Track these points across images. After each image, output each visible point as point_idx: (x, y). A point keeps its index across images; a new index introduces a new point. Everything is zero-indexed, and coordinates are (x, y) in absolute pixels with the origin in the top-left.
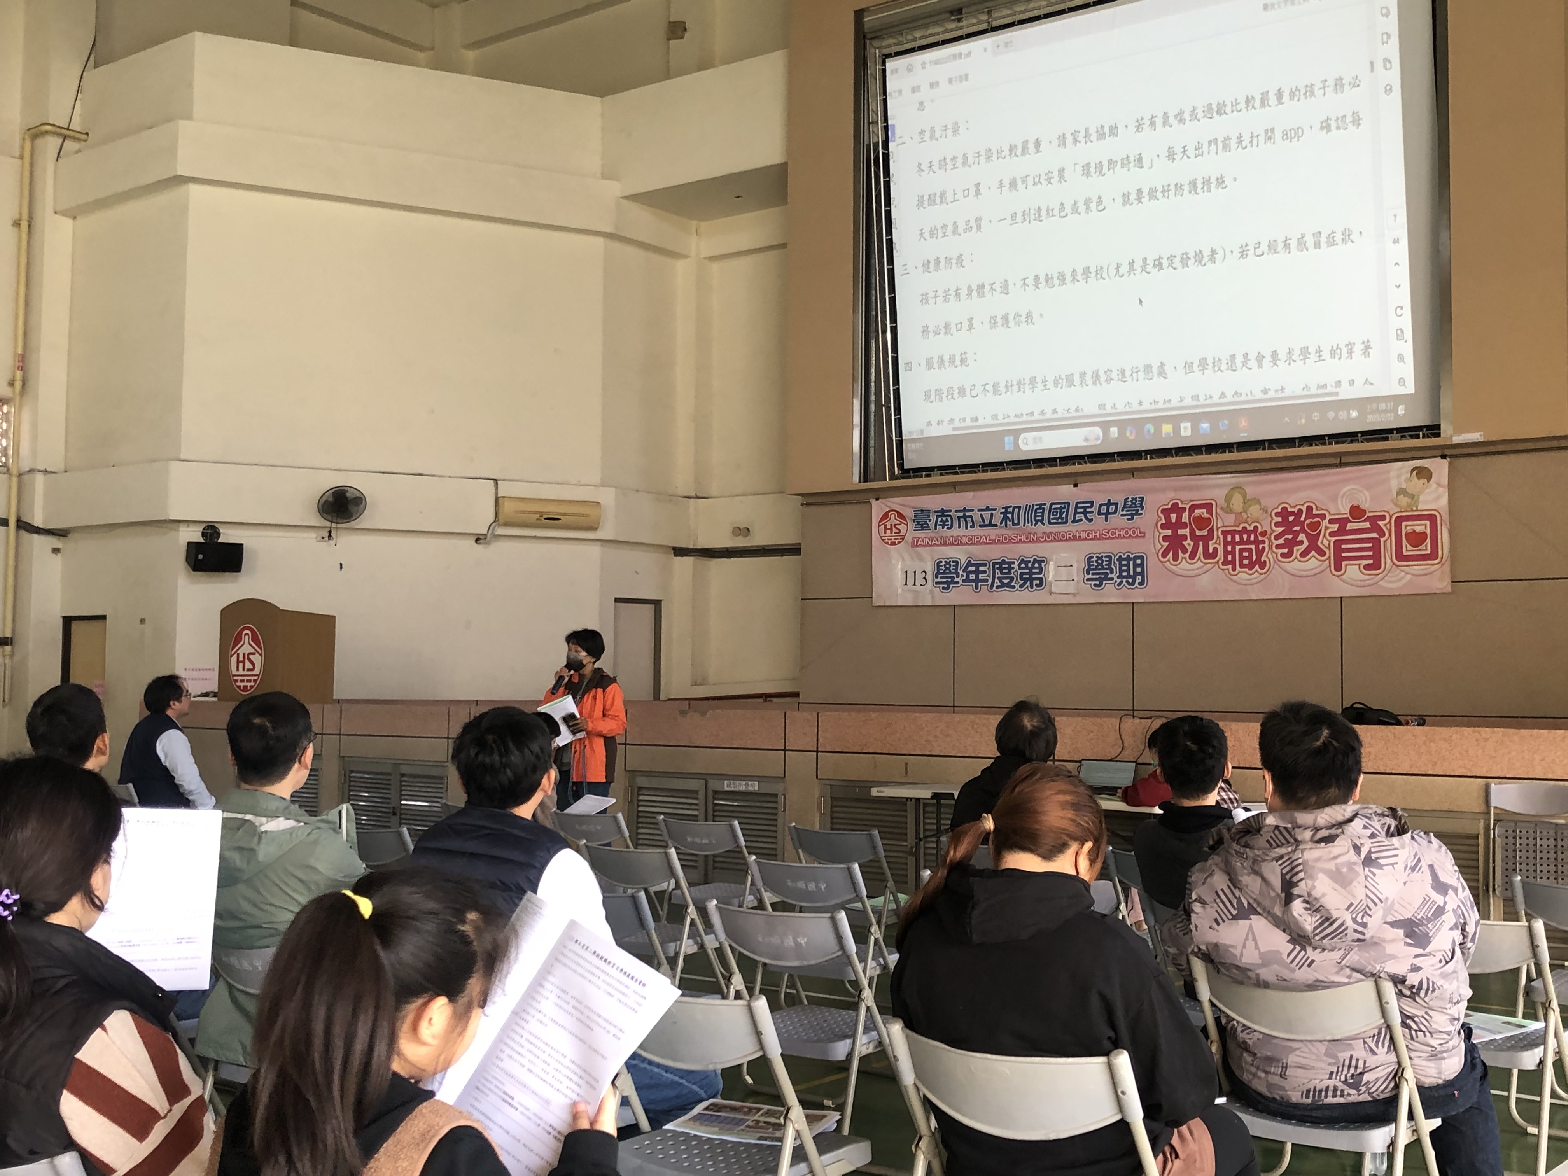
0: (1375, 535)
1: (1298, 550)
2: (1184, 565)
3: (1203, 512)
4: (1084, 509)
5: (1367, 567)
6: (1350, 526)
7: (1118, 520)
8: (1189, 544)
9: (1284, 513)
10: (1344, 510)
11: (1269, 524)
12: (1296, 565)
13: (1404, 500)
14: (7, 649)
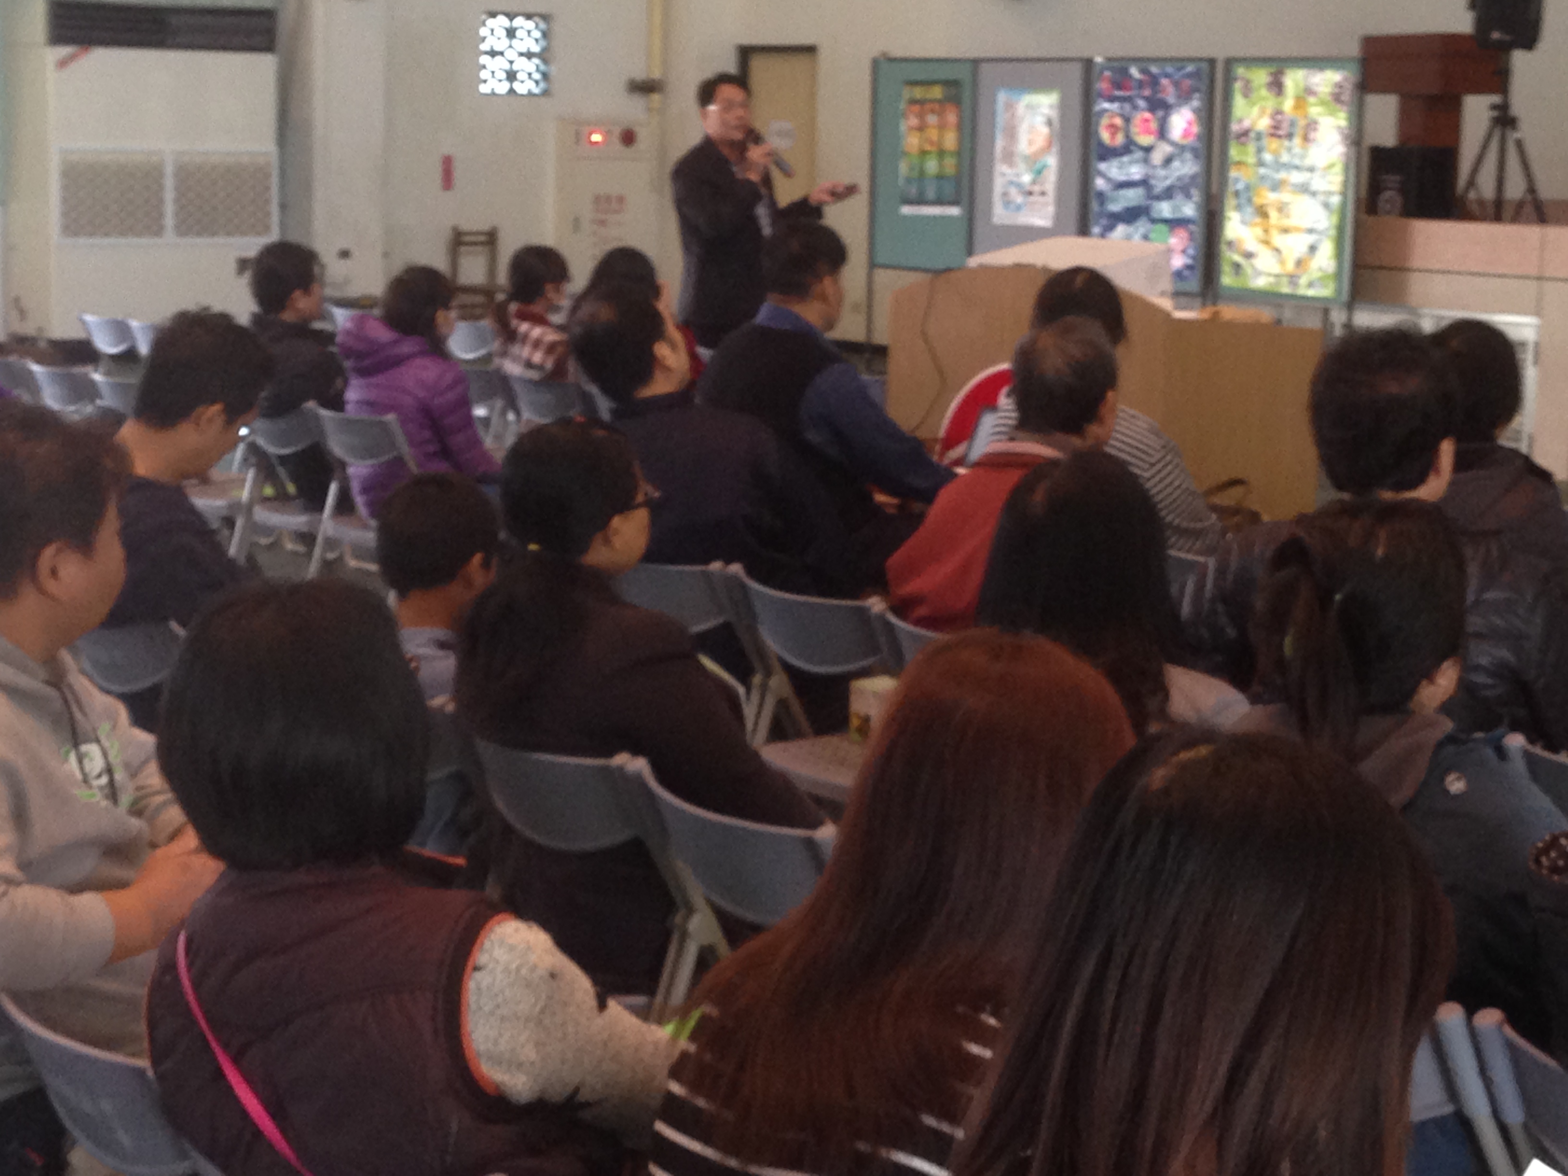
14: (656, 97)
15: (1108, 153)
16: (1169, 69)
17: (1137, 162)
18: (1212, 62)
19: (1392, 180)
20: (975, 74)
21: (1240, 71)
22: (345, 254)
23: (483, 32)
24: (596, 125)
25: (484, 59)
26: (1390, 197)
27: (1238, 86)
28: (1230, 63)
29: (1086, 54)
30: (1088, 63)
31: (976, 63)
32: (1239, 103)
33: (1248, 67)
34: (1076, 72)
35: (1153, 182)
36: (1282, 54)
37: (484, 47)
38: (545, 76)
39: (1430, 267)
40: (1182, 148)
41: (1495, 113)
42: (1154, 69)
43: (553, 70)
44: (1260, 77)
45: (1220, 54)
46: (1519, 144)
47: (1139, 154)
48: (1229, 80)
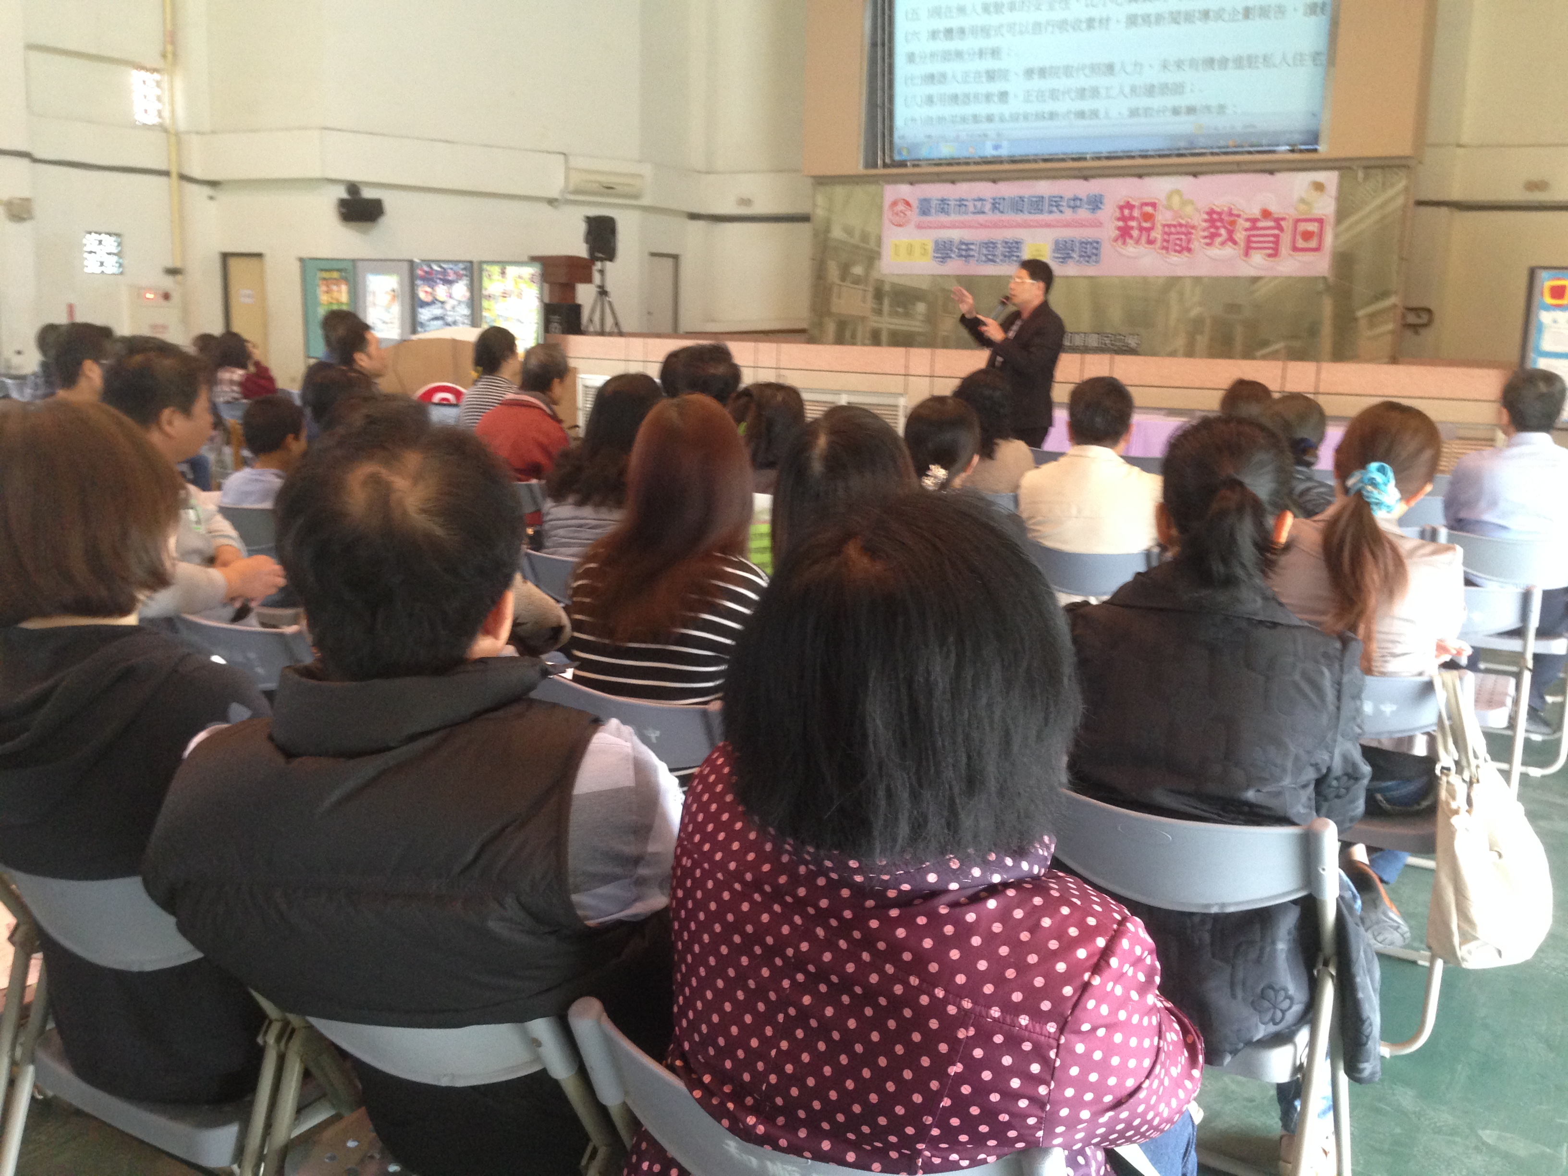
0: (1276, 232)
1: (1218, 240)
2: (1131, 249)
3: (1149, 209)
4: (1056, 203)
5: (1270, 256)
6: (1260, 224)
7: (1083, 213)
8: (1135, 233)
9: (1211, 212)
10: (1256, 212)
11: (1198, 220)
12: (1216, 252)
13: (1302, 207)
14: (179, 277)
15: (424, 304)
16: (451, 266)
17: (438, 308)
18: (471, 262)
19: (556, 318)
20: (355, 267)
21: (485, 266)
22: (19, 353)
23: (84, 241)
24: (150, 290)
25: (86, 255)
26: (555, 326)
27: (485, 274)
28: (481, 263)
29: (409, 258)
30: (411, 262)
31: (354, 261)
32: (486, 283)
33: (488, 265)
34: (405, 266)
35: (446, 317)
36: (505, 259)
37: (86, 249)
38: (121, 265)
39: (578, 356)
40: (460, 302)
41: (598, 290)
42: (445, 266)
43: (125, 262)
44: (495, 270)
45: (475, 259)
46: (610, 303)
47: (439, 305)
48: (481, 270)
